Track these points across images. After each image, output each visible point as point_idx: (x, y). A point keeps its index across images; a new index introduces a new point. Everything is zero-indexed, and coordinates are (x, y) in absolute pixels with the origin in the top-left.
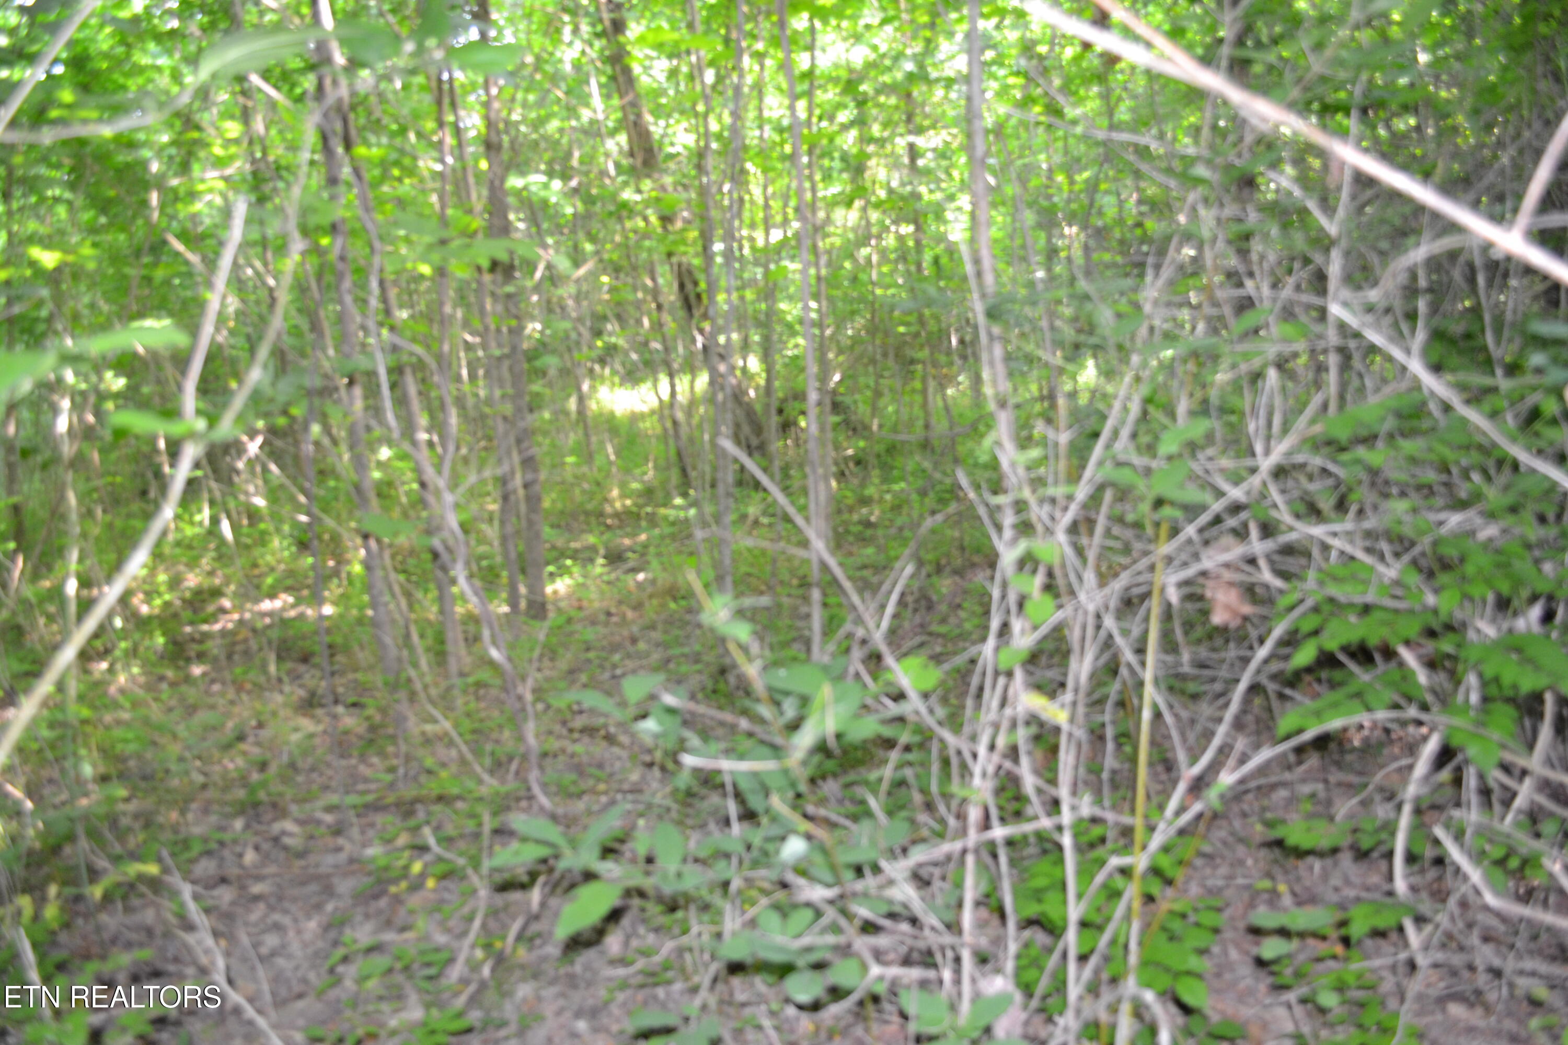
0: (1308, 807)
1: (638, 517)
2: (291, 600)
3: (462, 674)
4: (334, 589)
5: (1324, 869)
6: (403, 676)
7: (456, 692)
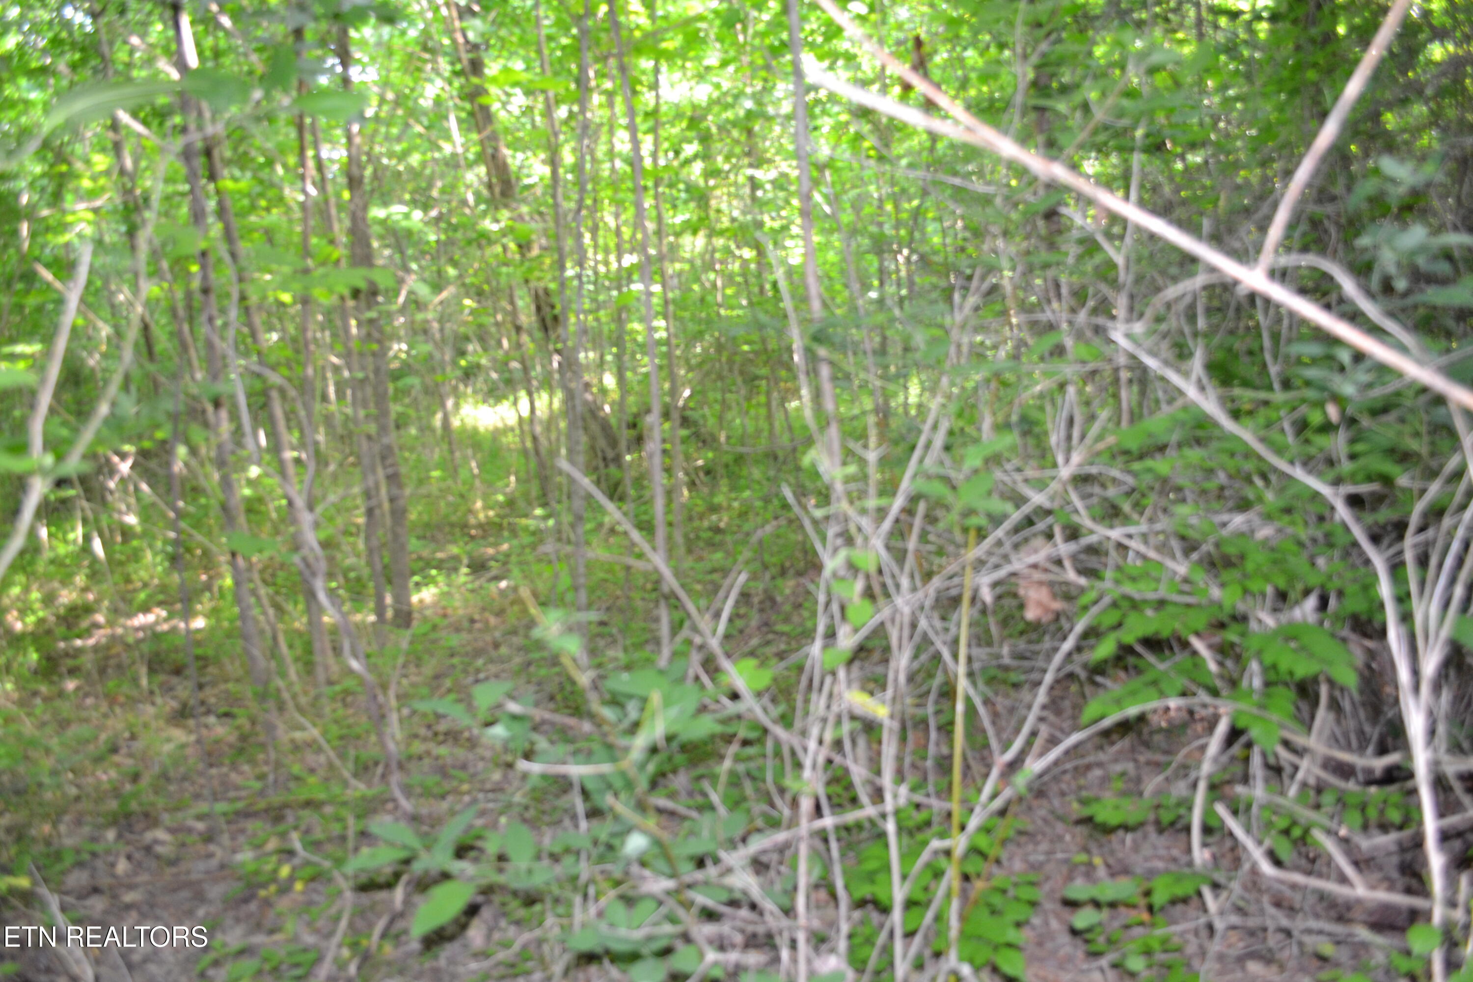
0: (1119, 785)
1: (500, 527)
2: (164, 614)
3: (330, 683)
4: (205, 604)
5: (1134, 841)
6: (272, 686)
7: (324, 701)
